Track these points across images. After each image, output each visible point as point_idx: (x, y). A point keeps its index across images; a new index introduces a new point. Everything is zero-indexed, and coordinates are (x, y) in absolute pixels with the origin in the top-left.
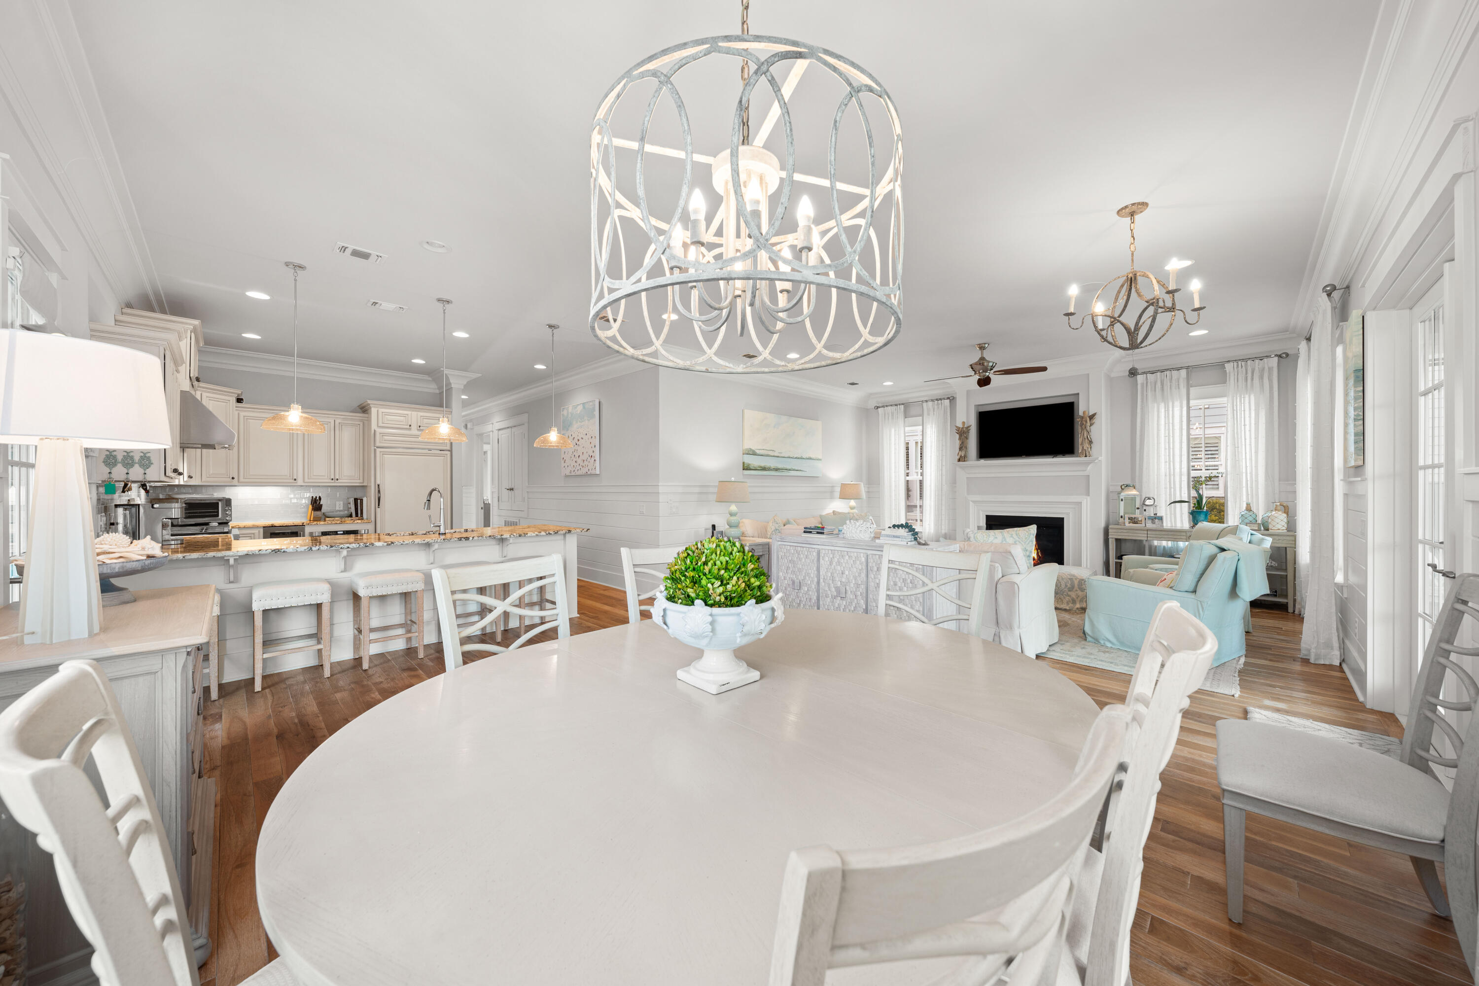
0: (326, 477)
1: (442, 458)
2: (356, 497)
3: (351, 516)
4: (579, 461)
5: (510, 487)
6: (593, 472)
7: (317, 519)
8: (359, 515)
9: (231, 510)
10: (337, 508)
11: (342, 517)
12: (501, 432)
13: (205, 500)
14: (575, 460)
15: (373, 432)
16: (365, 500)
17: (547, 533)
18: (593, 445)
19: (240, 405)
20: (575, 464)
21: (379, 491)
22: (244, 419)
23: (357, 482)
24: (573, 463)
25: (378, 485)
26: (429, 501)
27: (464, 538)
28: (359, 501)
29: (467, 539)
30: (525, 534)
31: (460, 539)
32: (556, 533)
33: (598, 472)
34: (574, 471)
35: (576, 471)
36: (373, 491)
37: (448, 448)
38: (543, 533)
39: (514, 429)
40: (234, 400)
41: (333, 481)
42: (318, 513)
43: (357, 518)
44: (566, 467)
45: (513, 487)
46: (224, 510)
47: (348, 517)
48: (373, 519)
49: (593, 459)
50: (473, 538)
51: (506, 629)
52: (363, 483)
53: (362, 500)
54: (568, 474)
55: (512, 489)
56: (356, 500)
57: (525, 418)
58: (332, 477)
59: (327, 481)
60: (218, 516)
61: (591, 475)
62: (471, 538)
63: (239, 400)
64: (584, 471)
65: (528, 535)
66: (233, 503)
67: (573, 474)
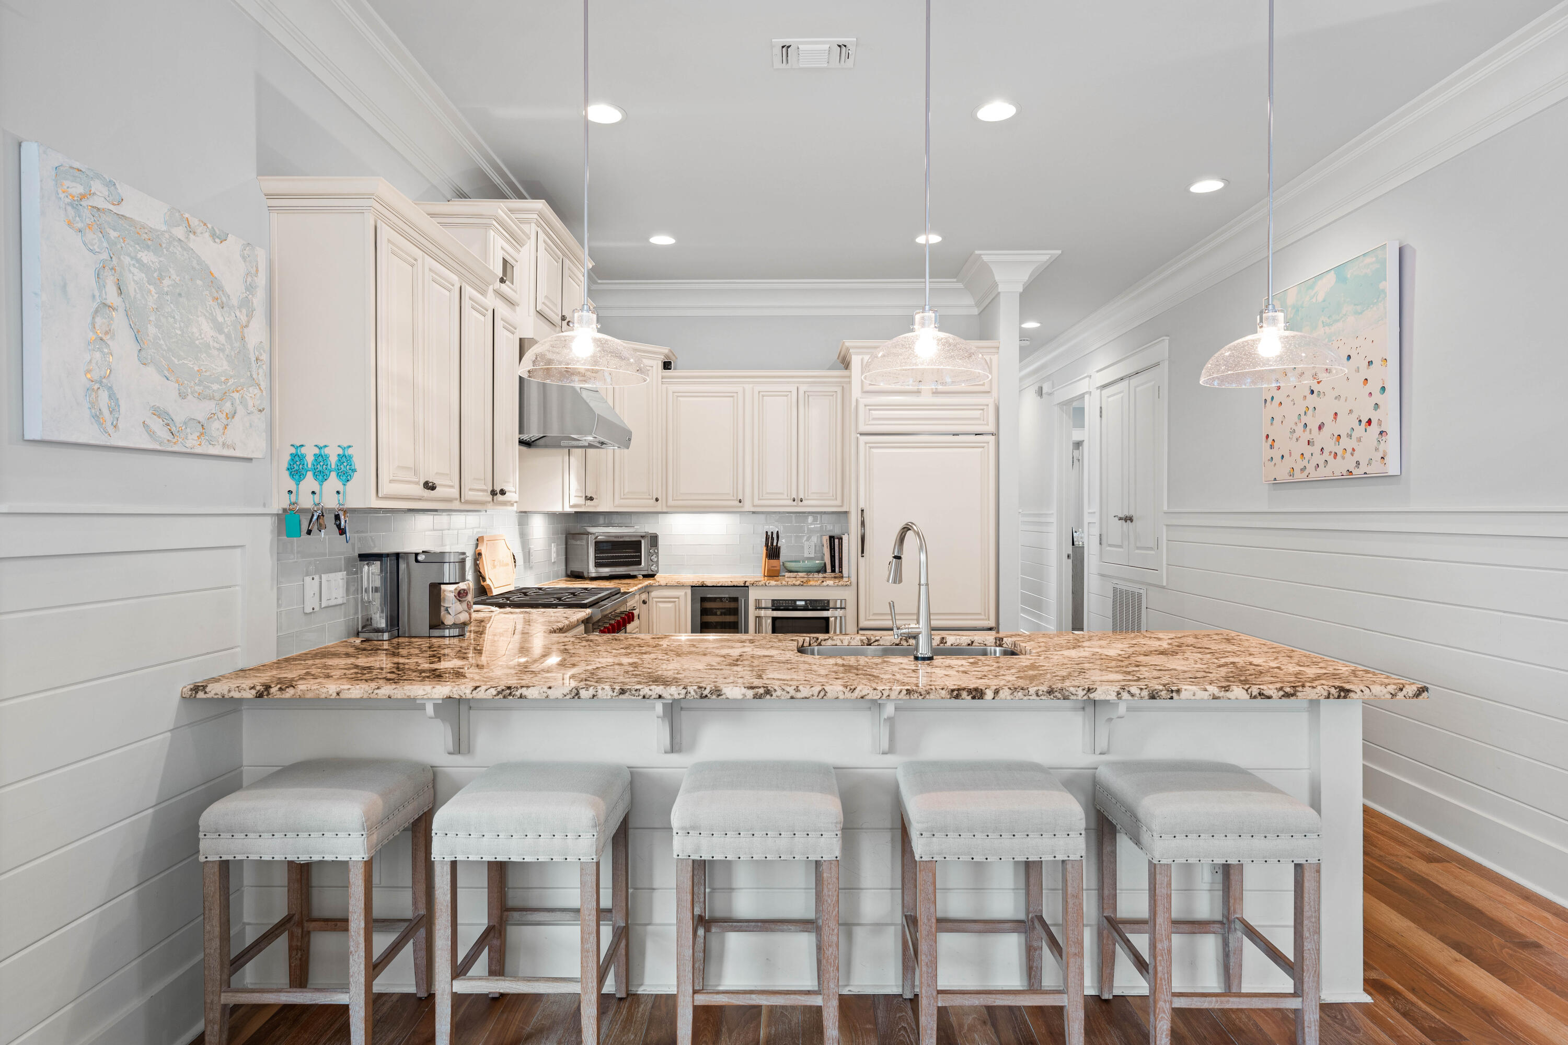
0: (785, 497)
1: (980, 450)
2: (832, 534)
3: (823, 570)
4: (1323, 439)
5: (1126, 513)
6: (1376, 468)
7: (773, 574)
8: (837, 569)
9: (657, 554)
10: (806, 555)
11: (809, 572)
12: (1106, 392)
13: (622, 537)
14: (1306, 436)
15: (854, 404)
16: (845, 538)
17: (1255, 690)
18: (1374, 386)
19: (667, 373)
20: (1308, 450)
21: (863, 523)
22: (673, 396)
23: (833, 505)
24: (1302, 447)
25: (862, 511)
26: (898, 558)
27: (970, 692)
28: (836, 541)
29: (977, 694)
30: (1173, 692)
31: (956, 693)
32: (1287, 695)
33: (1393, 468)
34: (1303, 469)
35: (1310, 468)
36: (854, 520)
37: (991, 428)
38: (1238, 692)
39: (1134, 381)
40: (660, 365)
41: (795, 503)
42: (774, 562)
43: (833, 575)
44: (1277, 458)
45: (1132, 513)
46: (649, 554)
47: (818, 572)
48: (853, 579)
49: (1374, 429)
50: (996, 692)
51: (1106, 996)
52: (842, 506)
53: (840, 539)
54: (1283, 476)
55: (1128, 519)
56: (832, 538)
57: (1162, 348)
58: (794, 496)
59: (784, 504)
60: (640, 563)
61: (1366, 477)
62: (989, 694)
63: (667, 365)
64: (1339, 467)
65: (1184, 695)
66: (661, 542)
67: (1299, 476)
